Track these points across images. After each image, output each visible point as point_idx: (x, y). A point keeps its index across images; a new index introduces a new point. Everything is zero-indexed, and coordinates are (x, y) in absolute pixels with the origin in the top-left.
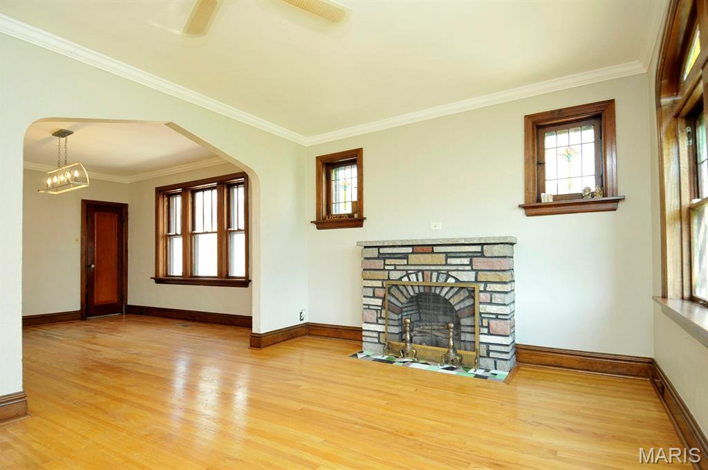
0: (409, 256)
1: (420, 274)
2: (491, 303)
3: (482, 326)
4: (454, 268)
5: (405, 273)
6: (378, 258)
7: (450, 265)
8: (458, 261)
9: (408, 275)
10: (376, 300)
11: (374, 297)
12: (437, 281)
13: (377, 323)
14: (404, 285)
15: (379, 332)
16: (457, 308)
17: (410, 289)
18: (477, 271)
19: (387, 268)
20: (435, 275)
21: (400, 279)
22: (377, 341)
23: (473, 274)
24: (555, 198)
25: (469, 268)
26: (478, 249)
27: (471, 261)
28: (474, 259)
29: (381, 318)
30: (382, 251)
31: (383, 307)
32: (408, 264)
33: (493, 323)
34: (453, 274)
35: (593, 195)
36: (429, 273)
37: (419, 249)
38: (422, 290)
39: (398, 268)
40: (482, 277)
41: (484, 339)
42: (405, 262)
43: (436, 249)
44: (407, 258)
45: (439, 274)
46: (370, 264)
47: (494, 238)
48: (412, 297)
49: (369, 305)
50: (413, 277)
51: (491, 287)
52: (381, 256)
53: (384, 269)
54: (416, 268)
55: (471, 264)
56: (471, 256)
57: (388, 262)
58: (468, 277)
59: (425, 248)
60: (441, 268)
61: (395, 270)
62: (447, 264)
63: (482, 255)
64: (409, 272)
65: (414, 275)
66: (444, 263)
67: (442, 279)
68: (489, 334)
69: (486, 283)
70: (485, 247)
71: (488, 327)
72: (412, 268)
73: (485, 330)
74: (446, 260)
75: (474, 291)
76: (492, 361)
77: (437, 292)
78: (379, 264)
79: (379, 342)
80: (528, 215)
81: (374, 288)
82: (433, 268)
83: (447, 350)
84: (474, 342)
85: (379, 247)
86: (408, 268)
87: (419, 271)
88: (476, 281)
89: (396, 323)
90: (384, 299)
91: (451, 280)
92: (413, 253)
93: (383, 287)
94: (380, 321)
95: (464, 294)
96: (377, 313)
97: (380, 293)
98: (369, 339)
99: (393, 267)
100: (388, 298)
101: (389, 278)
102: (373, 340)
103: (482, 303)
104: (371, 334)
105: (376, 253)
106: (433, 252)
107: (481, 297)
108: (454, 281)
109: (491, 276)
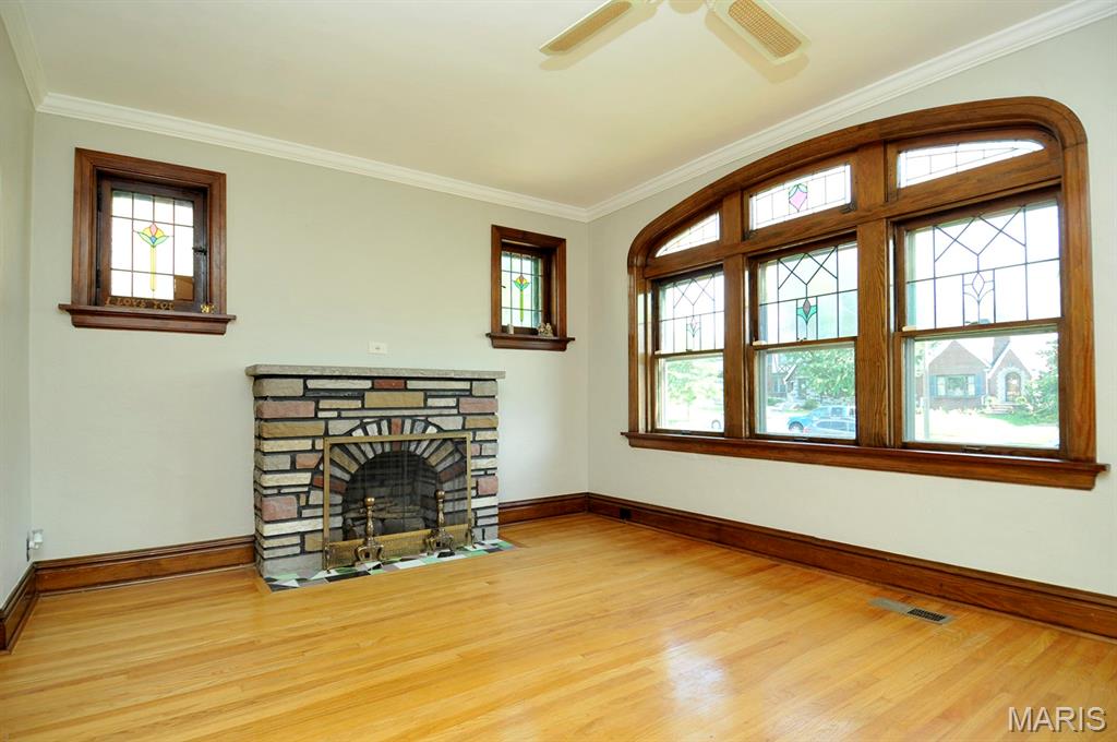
0: (367, 394)
1: (384, 424)
2: (481, 456)
3: (471, 488)
4: (436, 412)
5: (358, 422)
6: (303, 398)
7: (431, 408)
8: (441, 402)
9: (363, 426)
10: (297, 475)
11: (293, 469)
12: (411, 432)
13: (300, 517)
14: (356, 444)
15: (302, 534)
16: (438, 468)
17: (367, 449)
18: (464, 415)
19: (321, 415)
20: (408, 423)
21: (349, 433)
22: (297, 550)
23: (460, 419)
25: (455, 411)
26: (466, 385)
27: (458, 402)
28: (462, 399)
29: (308, 506)
30: (312, 384)
31: (315, 485)
32: (363, 408)
33: (482, 481)
34: (434, 420)
35: (544, 331)
36: (399, 421)
37: (384, 383)
38: (387, 448)
39: (344, 414)
40: (471, 422)
41: (476, 503)
42: (358, 404)
43: (411, 384)
44: (363, 399)
45: (414, 422)
48: (369, 462)
49: (280, 487)
50: (372, 429)
51: (481, 436)
52: (309, 394)
53: (316, 418)
54: (378, 413)
55: (457, 406)
56: (458, 395)
57: (323, 404)
58: (453, 423)
59: (394, 383)
60: (417, 412)
61: (339, 417)
62: (426, 407)
63: (469, 393)
64: (365, 421)
65: (375, 426)
66: (422, 405)
67: (419, 426)
68: (478, 496)
69: (475, 430)
70: (474, 383)
71: (477, 488)
72: (370, 413)
73: (474, 493)
74: (425, 401)
75: (464, 441)
76: (480, 530)
77: (412, 448)
78: (307, 408)
79: (303, 552)
80: (495, 347)
81: (293, 454)
82: (406, 413)
84: (465, 511)
85: (306, 378)
86: (364, 413)
87: (382, 418)
88: (464, 429)
90: (315, 471)
91: (432, 430)
92: (372, 389)
94: (306, 513)
95: (450, 447)
96: (298, 499)
97: (312, 460)
98: (277, 552)
99: (335, 414)
100: (327, 468)
101: (326, 434)
102: (289, 551)
103: (472, 457)
104: (285, 541)
105: (296, 387)
106: (406, 389)
107: (471, 449)
108: (435, 430)
109: (481, 422)
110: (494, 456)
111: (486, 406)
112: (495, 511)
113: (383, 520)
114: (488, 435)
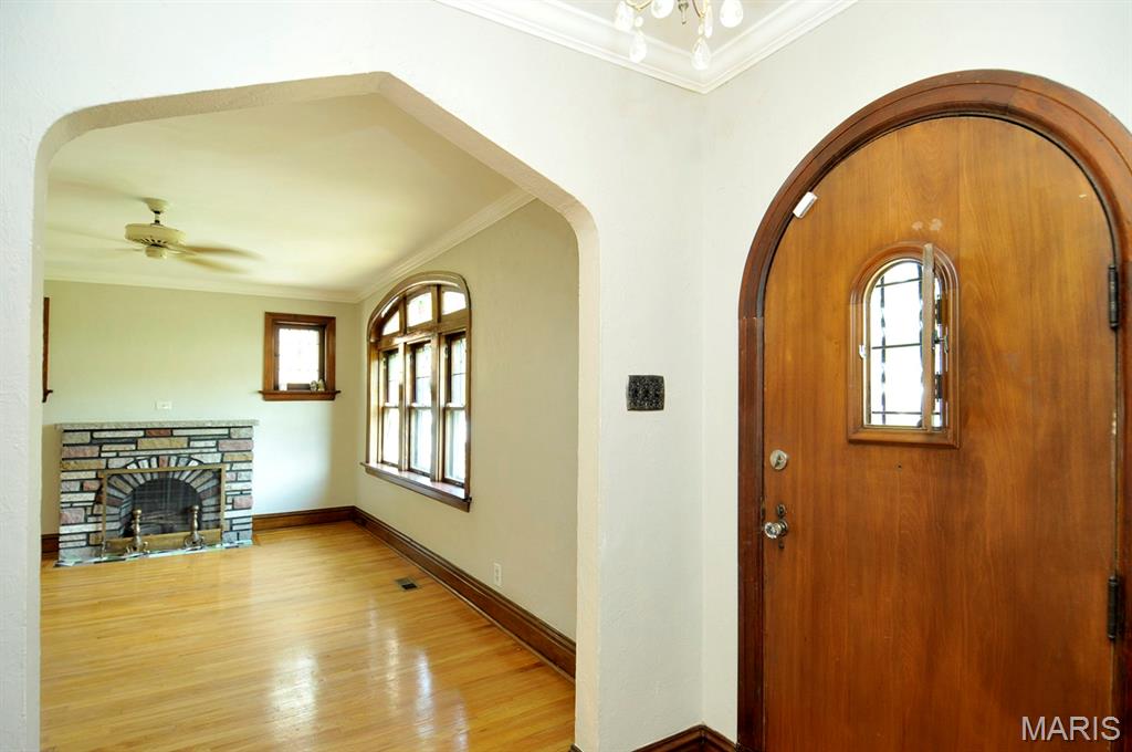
0: (139, 440)
1: (154, 460)
2: (236, 481)
3: (227, 504)
4: (198, 451)
5: (132, 459)
6: (90, 444)
7: (193, 448)
8: (202, 444)
9: (136, 462)
10: (85, 495)
11: (82, 490)
12: (176, 465)
13: (86, 522)
14: (131, 474)
15: (88, 534)
16: (199, 490)
17: (139, 477)
18: (223, 453)
19: (103, 455)
20: (174, 459)
21: (125, 467)
22: (84, 543)
23: (219, 455)
24: (290, 387)
25: (214, 450)
26: (225, 431)
27: (217, 444)
28: (221, 441)
29: (92, 515)
30: (96, 435)
31: (97, 501)
32: (137, 450)
33: (237, 499)
34: (196, 457)
35: (318, 386)
36: (166, 458)
37: (153, 433)
38: (155, 477)
39: (121, 454)
40: (228, 458)
41: (227, 515)
42: (133, 447)
43: (176, 433)
44: (136, 443)
45: (178, 458)
46: (76, 452)
47: (243, 421)
48: (141, 486)
49: (72, 503)
50: (145, 464)
51: (236, 467)
52: (95, 442)
53: (100, 457)
54: (149, 453)
55: (217, 446)
56: (217, 438)
57: (105, 448)
58: (212, 459)
59: (162, 432)
60: (182, 451)
61: (118, 456)
62: (189, 447)
63: (229, 437)
64: (138, 458)
65: (145, 462)
66: (185, 446)
67: (182, 463)
68: (233, 509)
69: (232, 463)
70: (232, 430)
71: (232, 503)
72: (142, 453)
73: (230, 507)
74: (189, 444)
75: (220, 470)
76: (235, 534)
77: (176, 476)
78: (94, 451)
79: (88, 545)
80: (267, 401)
81: (82, 482)
82: (171, 452)
83: (189, 533)
84: (219, 520)
85: (92, 431)
86: (138, 453)
87: (153, 456)
88: (222, 461)
89: (117, 518)
90: (98, 492)
91: (194, 464)
92: (144, 437)
93: (97, 478)
94: (91, 519)
95: (209, 475)
96: (85, 510)
97: (95, 485)
98: (70, 545)
99: (114, 454)
100: (106, 489)
101: (107, 468)
102: (77, 544)
103: (227, 482)
104: (75, 537)
105: (86, 437)
106: (172, 435)
107: (227, 476)
108: (196, 464)
109: (237, 457)
110: (249, 481)
111: (243, 445)
112: (250, 520)
113: (162, 525)
114: (244, 466)
